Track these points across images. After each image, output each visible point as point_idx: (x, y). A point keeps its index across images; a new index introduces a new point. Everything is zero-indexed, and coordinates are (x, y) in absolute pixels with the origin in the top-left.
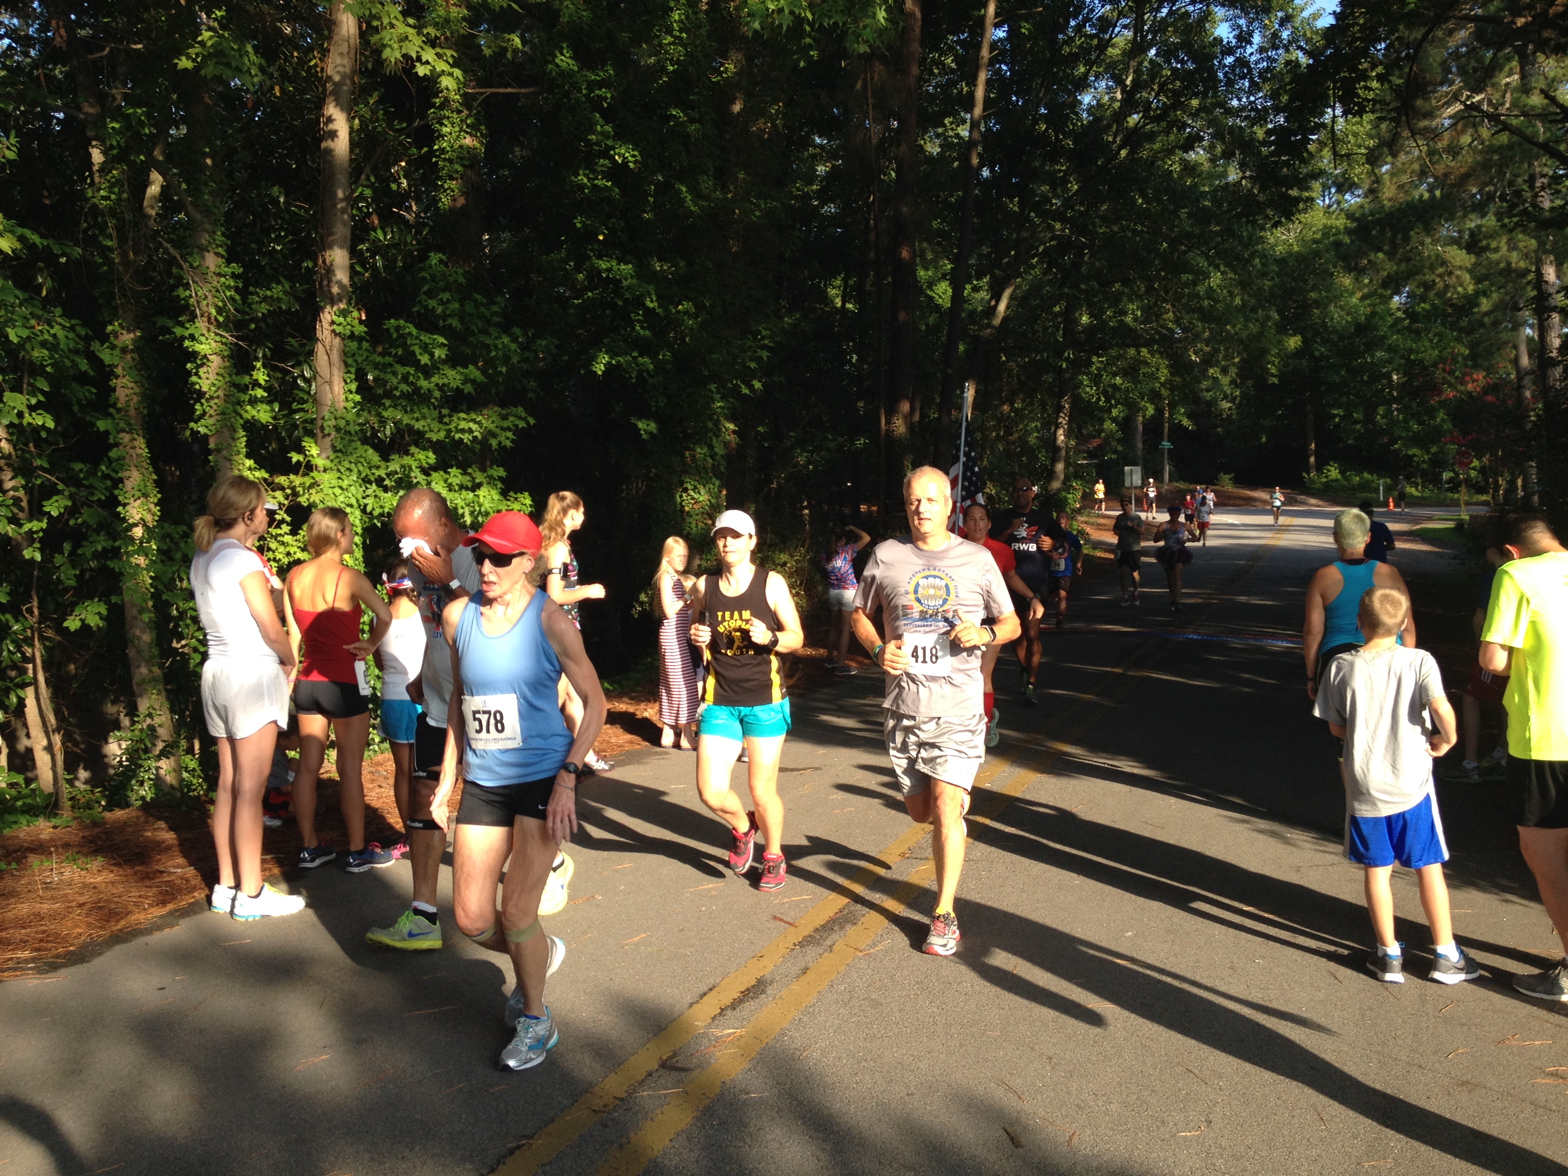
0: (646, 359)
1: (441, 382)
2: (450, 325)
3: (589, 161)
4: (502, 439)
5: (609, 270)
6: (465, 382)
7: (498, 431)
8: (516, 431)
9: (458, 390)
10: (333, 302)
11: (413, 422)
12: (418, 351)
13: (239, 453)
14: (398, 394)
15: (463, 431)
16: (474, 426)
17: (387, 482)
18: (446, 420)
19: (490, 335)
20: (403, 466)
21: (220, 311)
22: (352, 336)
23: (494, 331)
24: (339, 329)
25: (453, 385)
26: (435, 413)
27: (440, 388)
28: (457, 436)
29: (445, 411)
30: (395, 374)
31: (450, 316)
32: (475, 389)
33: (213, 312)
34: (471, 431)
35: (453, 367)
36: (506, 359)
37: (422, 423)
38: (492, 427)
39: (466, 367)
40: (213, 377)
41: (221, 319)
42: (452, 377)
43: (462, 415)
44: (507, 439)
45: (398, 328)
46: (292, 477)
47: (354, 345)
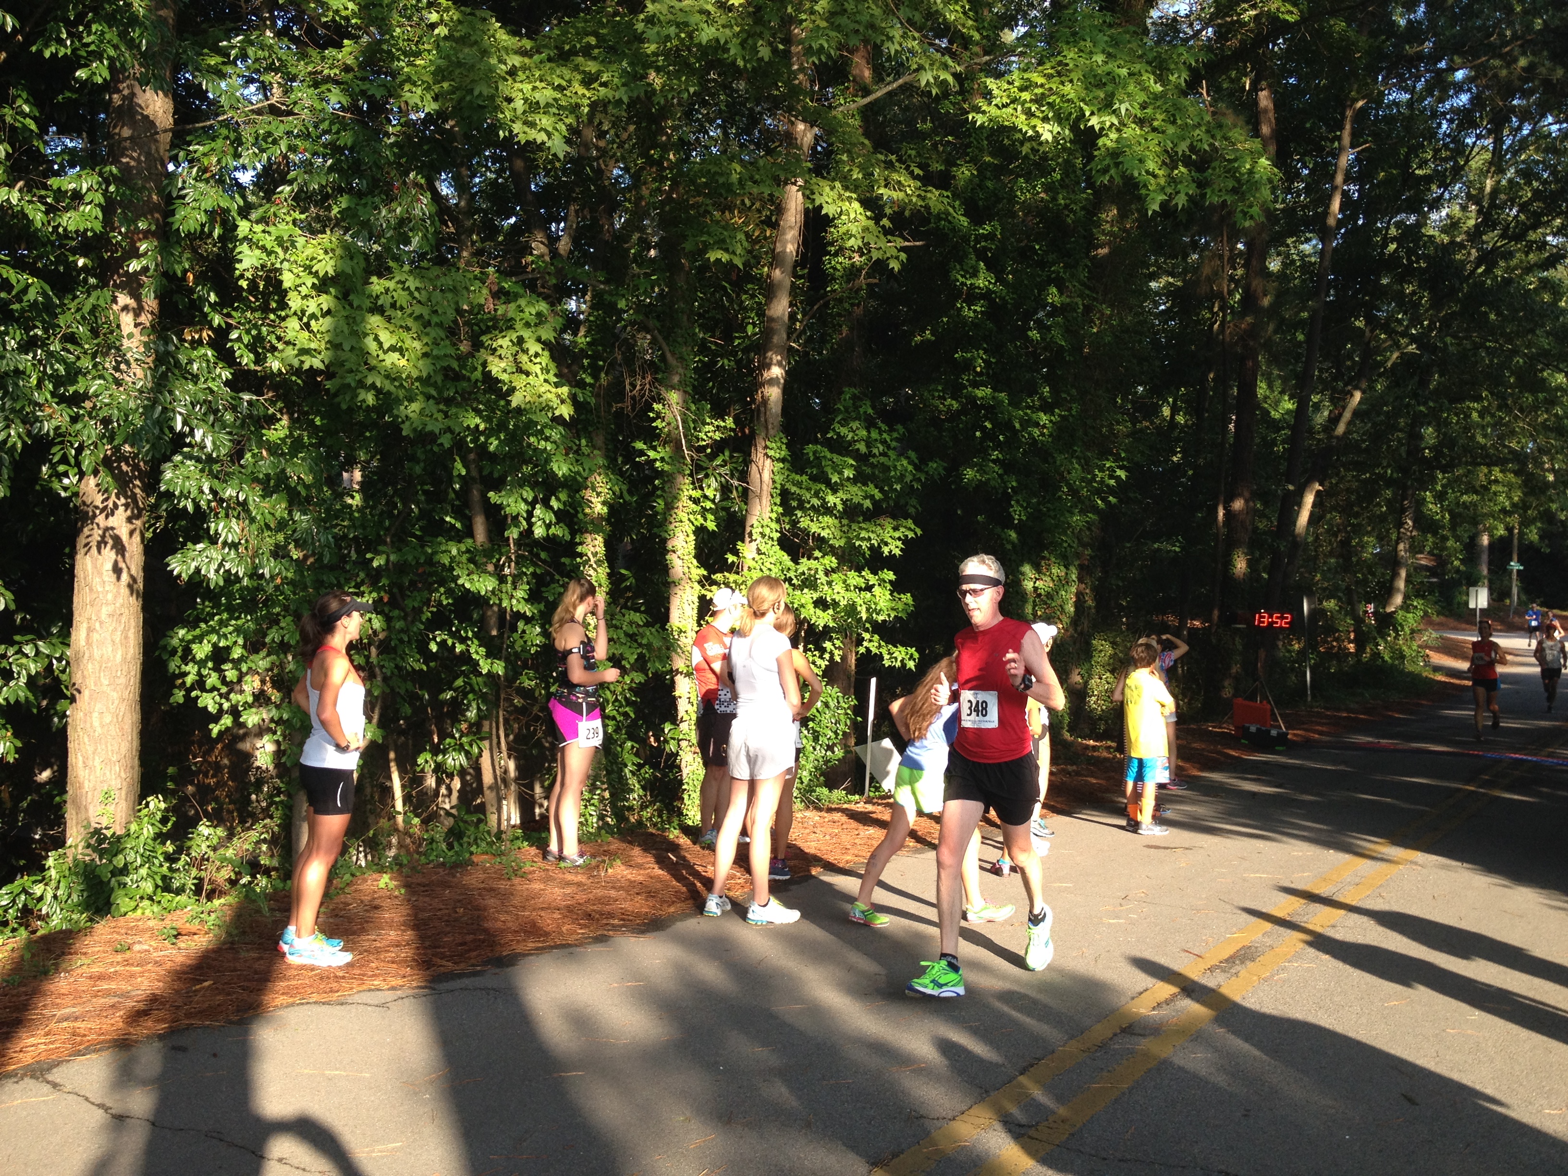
1: (844, 497)
2: (858, 449)
4: (893, 547)
5: (983, 398)
6: (865, 498)
7: (890, 540)
8: (905, 541)
10: (767, 429)
11: (818, 530)
12: (829, 470)
13: (688, 553)
14: (808, 506)
16: (872, 536)
18: (845, 529)
19: (889, 457)
20: (809, 569)
22: (781, 460)
23: (893, 455)
24: (771, 453)
27: (844, 502)
28: (856, 544)
31: (858, 442)
32: (873, 505)
34: (869, 539)
35: (856, 484)
37: (826, 531)
38: (887, 536)
42: (855, 493)
43: (863, 526)
44: (896, 549)
45: (815, 452)
46: (727, 574)
47: (781, 465)
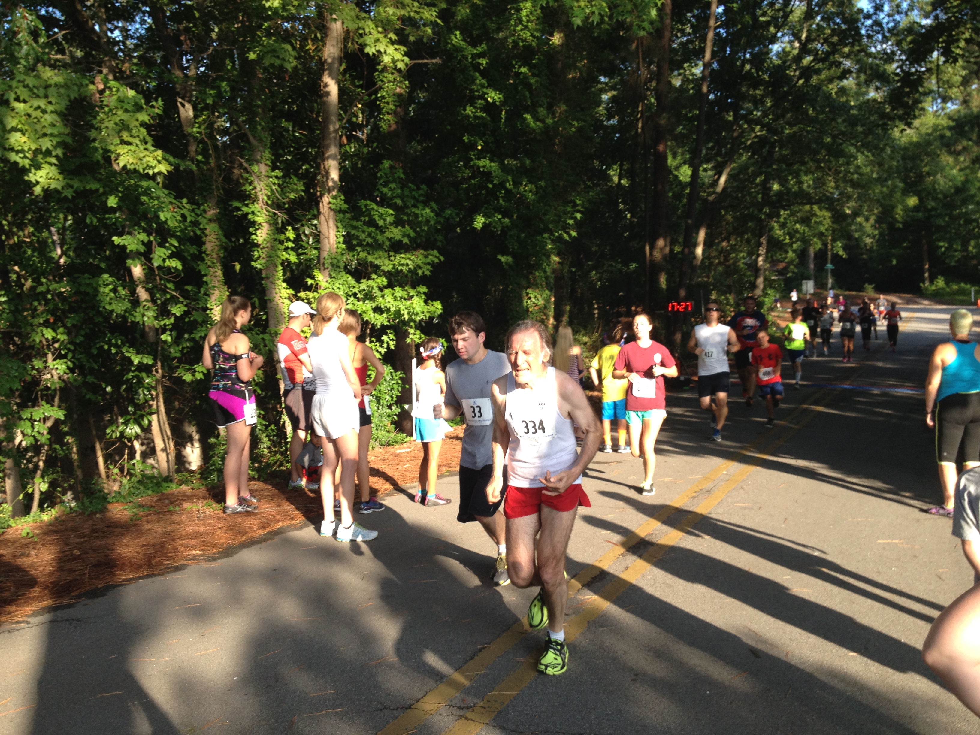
0: (507, 220)
1: (390, 236)
2: (396, 203)
3: (472, 101)
4: (425, 270)
5: (484, 167)
6: (404, 236)
7: (422, 265)
8: (432, 264)
9: (400, 241)
10: (329, 191)
11: (373, 260)
12: (376, 217)
13: (279, 279)
14: (365, 243)
15: (403, 265)
16: (409, 262)
17: (359, 295)
18: (392, 258)
19: (418, 208)
20: (368, 286)
21: (269, 198)
22: (340, 211)
23: (421, 206)
24: (333, 207)
25: (398, 238)
26: (386, 255)
27: (390, 240)
28: (400, 268)
29: (392, 253)
30: (364, 232)
31: (395, 197)
32: (410, 241)
33: (265, 198)
34: (407, 265)
35: (396, 227)
36: (428, 221)
37: (379, 260)
38: (419, 262)
39: (403, 227)
40: (264, 235)
41: (269, 202)
42: (396, 233)
43: (403, 255)
44: (426, 271)
45: (366, 206)
46: (308, 293)
47: (341, 215)
